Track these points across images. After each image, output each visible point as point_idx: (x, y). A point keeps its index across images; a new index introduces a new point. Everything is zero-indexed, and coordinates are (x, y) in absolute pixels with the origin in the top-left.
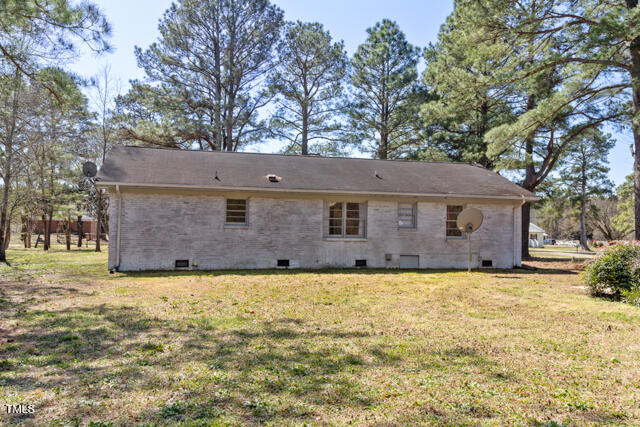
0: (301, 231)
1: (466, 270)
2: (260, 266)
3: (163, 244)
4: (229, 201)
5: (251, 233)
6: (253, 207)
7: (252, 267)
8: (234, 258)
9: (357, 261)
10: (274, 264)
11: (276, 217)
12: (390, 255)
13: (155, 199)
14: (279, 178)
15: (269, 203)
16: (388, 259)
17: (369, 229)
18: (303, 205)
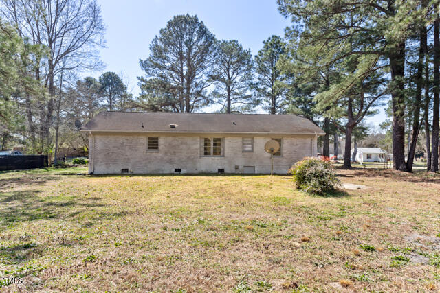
0: (188, 153)
1: (270, 174)
2: (165, 172)
3: (115, 161)
4: (149, 138)
5: (160, 155)
6: (161, 141)
7: (161, 172)
8: (151, 168)
9: (219, 170)
10: (173, 171)
11: (174, 146)
12: (238, 166)
13: (112, 138)
14: (176, 126)
15: (170, 139)
16: (237, 168)
17: (226, 152)
18: (189, 140)
